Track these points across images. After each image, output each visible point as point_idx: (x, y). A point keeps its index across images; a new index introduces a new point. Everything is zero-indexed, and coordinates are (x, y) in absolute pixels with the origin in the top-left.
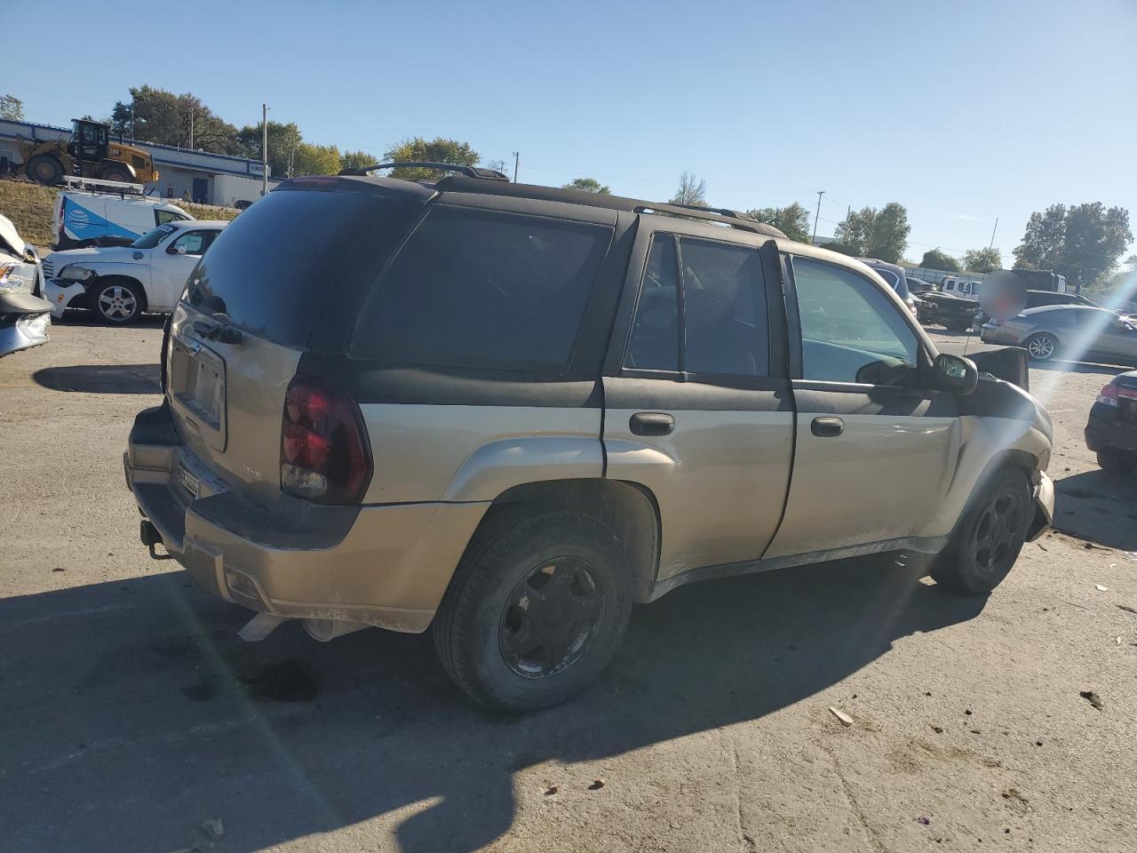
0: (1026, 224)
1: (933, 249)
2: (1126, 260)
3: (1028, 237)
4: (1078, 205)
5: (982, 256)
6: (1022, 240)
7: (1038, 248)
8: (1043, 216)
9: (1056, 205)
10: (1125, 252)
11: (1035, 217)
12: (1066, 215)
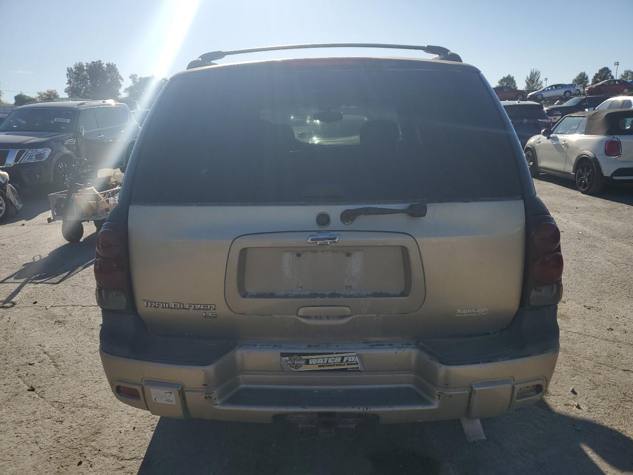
0: (66, 74)
1: (19, 93)
2: (123, 90)
3: (70, 82)
4: (90, 62)
5: (47, 95)
6: (67, 84)
7: (78, 88)
8: (74, 70)
9: (78, 63)
10: (122, 87)
11: (70, 70)
12: (85, 68)
